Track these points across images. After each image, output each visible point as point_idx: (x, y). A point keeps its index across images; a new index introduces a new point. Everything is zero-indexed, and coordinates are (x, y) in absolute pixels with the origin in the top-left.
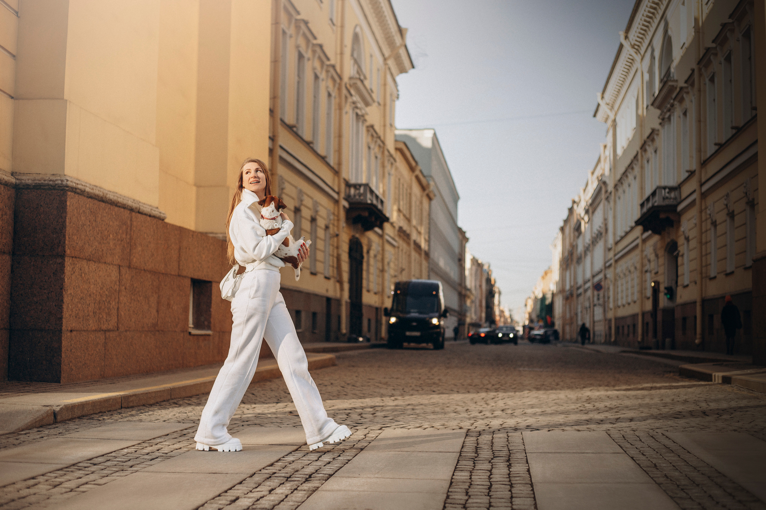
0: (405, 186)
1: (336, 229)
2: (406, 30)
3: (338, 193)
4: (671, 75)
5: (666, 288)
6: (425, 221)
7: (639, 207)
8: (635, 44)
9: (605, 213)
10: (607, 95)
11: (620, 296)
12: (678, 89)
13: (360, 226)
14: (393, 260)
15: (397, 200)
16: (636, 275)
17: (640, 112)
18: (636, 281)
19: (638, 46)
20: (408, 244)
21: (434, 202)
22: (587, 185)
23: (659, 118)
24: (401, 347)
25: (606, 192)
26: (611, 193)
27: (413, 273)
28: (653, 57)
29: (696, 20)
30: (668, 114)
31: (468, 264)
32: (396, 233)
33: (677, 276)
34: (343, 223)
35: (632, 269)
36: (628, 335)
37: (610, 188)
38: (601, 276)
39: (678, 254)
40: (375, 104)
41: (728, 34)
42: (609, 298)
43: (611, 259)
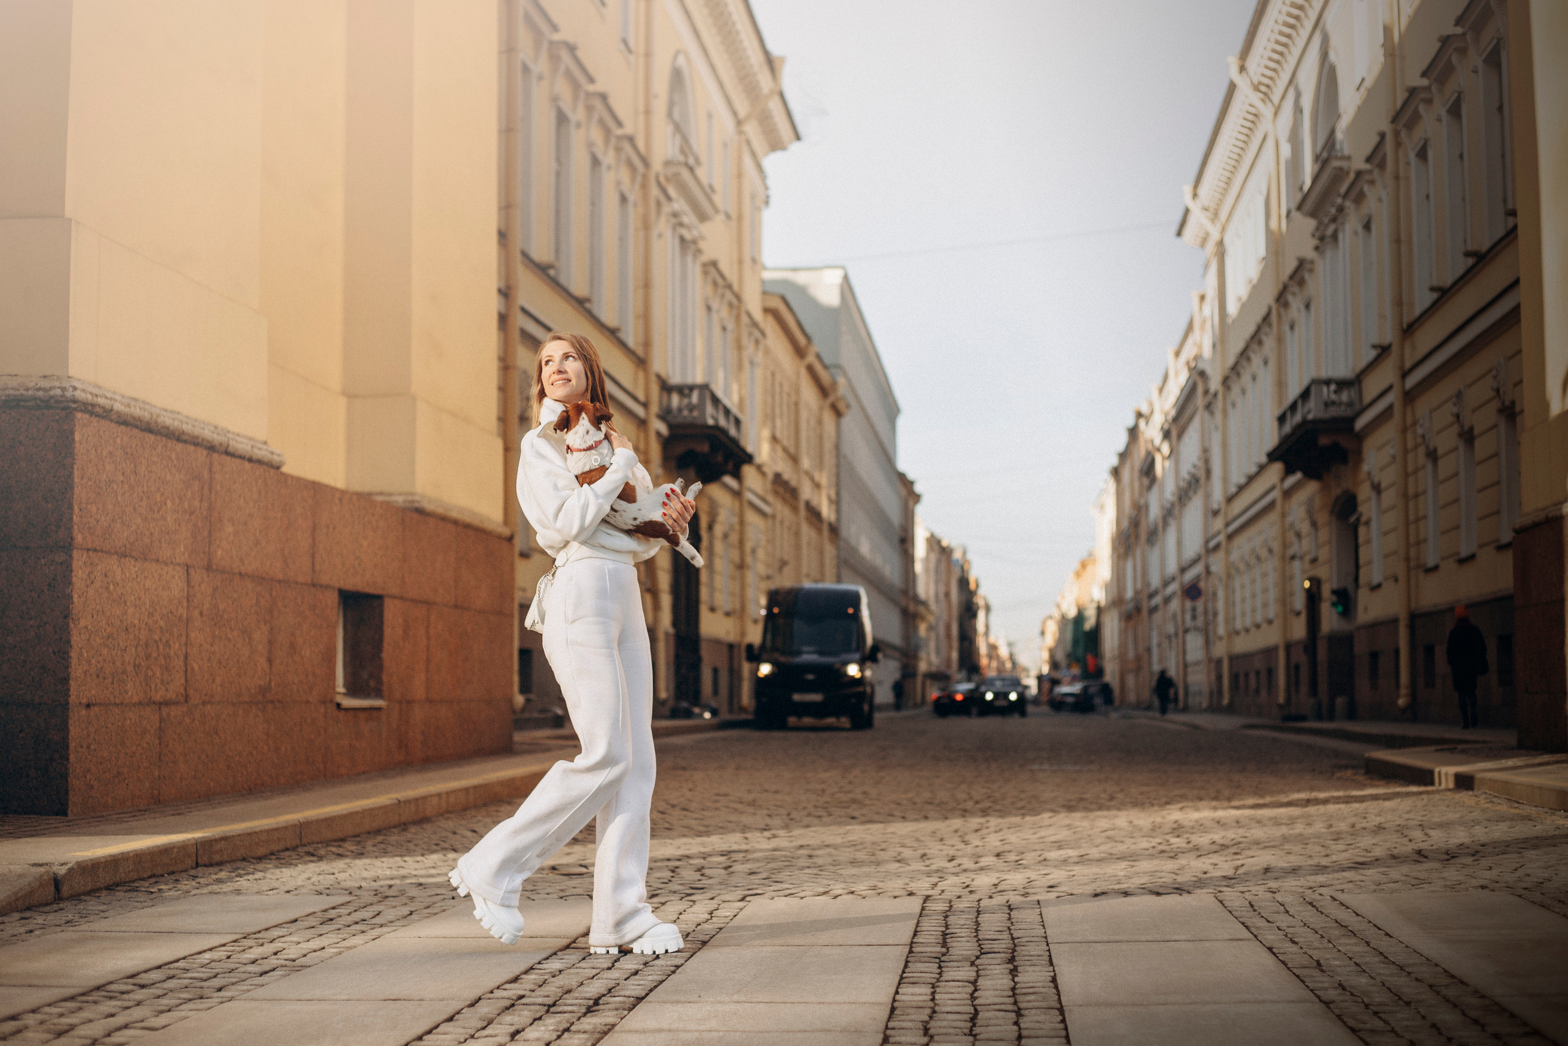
0: (786, 387)
2: (782, 59)
3: (645, 405)
4: (1338, 146)
5: (1334, 592)
6: (829, 459)
7: (1275, 424)
8: (1260, 83)
9: (1204, 437)
10: (1204, 190)
11: (1238, 610)
12: (1352, 176)
13: (692, 473)
14: (763, 543)
15: (770, 417)
16: (1271, 565)
17: (1274, 225)
18: (1272, 579)
19: (1268, 86)
20: (795, 509)
21: (846, 421)
22: (1165, 378)
23: (1313, 236)
24: (783, 726)
25: (1206, 392)
26: (1215, 395)
27: (805, 570)
28: (1298, 110)
29: (1387, 30)
30: (1332, 227)
31: (920, 550)
32: (769, 486)
33: (1357, 567)
35: (1264, 553)
36: (1257, 691)
37: (1215, 384)
38: (1198, 569)
39: (1358, 519)
40: (720, 217)
41: (1455, 59)
42: (1215, 614)
43: (1219, 533)
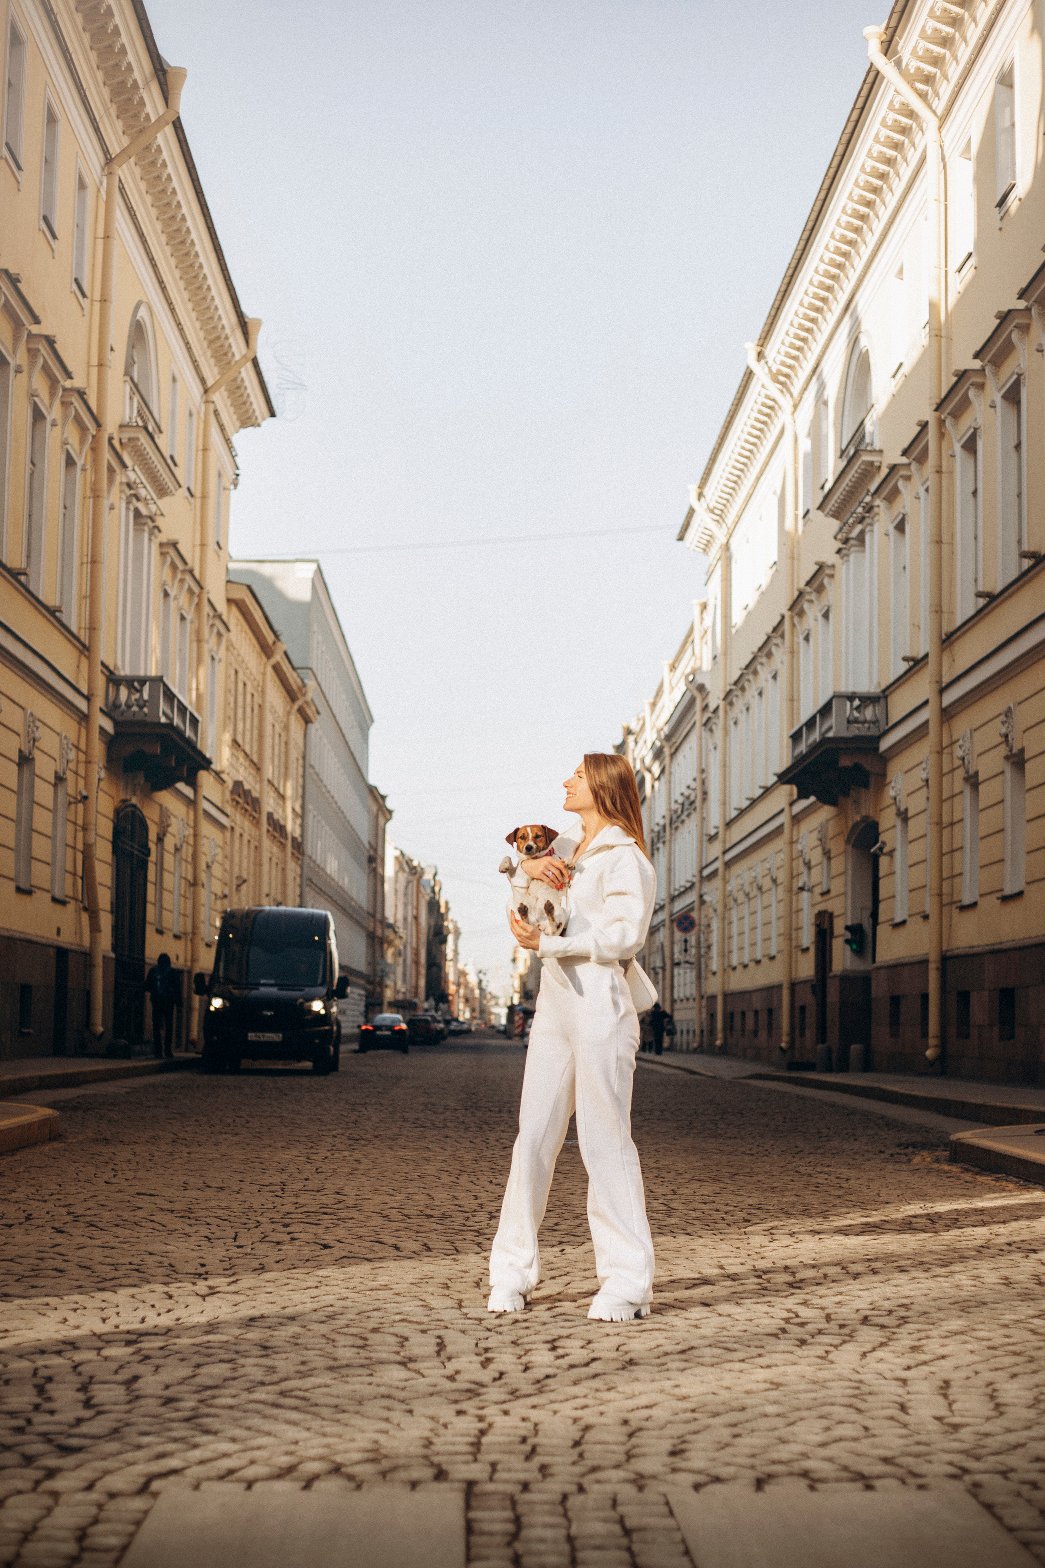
0: (249, 688)
1: (81, 782)
2: (258, 322)
3: (88, 698)
4: (867, 440)
5: (847, 928)
6: (295, 768)
7: (787, 742)
8: (780, 373)
9: (701, 754)
10: (710, 490)
11: (735, 944)
12: (884, 471)
13: (141, 778)
14: (219, 858)
15: (231, 719)
16: (776, 898)
17: (789, 524)
18: (776, 911)
19: (787, 376)
20: (256, 822)
21: (312, 728)
22: (659, 693)
23: (835, 538)
24: (236, 1070)
25: (705, 708)
26: (716, 711)
27: (265, 890)
28: (821, 402)
29: (933, 307)
30: (859, 527)
31: (390, 869)
32: (228, 796)
33: (876, 901)
34: (98, 770)
35: (767, 883)
36: (756, 1032)
37: (715, 699)
38: (691, 897)
39: (881, 849)
40: (182, 492)
41: (1015, 337)
42: (709, 947)
43: (716, 859)
